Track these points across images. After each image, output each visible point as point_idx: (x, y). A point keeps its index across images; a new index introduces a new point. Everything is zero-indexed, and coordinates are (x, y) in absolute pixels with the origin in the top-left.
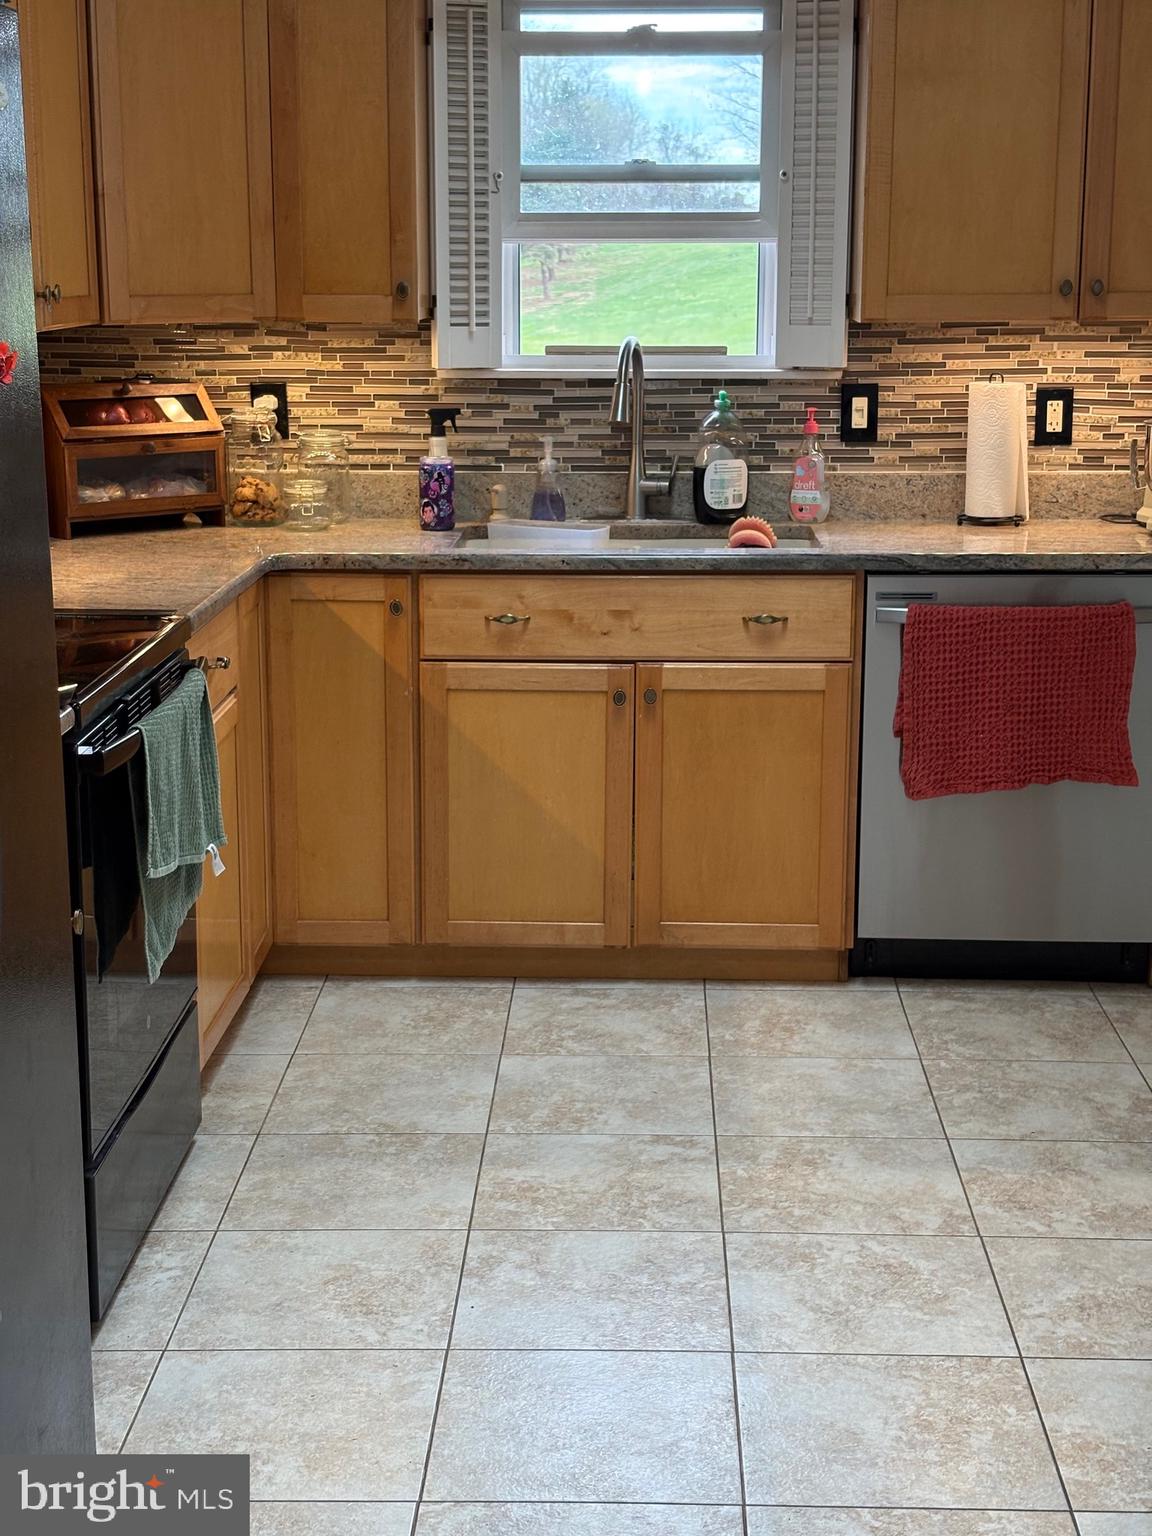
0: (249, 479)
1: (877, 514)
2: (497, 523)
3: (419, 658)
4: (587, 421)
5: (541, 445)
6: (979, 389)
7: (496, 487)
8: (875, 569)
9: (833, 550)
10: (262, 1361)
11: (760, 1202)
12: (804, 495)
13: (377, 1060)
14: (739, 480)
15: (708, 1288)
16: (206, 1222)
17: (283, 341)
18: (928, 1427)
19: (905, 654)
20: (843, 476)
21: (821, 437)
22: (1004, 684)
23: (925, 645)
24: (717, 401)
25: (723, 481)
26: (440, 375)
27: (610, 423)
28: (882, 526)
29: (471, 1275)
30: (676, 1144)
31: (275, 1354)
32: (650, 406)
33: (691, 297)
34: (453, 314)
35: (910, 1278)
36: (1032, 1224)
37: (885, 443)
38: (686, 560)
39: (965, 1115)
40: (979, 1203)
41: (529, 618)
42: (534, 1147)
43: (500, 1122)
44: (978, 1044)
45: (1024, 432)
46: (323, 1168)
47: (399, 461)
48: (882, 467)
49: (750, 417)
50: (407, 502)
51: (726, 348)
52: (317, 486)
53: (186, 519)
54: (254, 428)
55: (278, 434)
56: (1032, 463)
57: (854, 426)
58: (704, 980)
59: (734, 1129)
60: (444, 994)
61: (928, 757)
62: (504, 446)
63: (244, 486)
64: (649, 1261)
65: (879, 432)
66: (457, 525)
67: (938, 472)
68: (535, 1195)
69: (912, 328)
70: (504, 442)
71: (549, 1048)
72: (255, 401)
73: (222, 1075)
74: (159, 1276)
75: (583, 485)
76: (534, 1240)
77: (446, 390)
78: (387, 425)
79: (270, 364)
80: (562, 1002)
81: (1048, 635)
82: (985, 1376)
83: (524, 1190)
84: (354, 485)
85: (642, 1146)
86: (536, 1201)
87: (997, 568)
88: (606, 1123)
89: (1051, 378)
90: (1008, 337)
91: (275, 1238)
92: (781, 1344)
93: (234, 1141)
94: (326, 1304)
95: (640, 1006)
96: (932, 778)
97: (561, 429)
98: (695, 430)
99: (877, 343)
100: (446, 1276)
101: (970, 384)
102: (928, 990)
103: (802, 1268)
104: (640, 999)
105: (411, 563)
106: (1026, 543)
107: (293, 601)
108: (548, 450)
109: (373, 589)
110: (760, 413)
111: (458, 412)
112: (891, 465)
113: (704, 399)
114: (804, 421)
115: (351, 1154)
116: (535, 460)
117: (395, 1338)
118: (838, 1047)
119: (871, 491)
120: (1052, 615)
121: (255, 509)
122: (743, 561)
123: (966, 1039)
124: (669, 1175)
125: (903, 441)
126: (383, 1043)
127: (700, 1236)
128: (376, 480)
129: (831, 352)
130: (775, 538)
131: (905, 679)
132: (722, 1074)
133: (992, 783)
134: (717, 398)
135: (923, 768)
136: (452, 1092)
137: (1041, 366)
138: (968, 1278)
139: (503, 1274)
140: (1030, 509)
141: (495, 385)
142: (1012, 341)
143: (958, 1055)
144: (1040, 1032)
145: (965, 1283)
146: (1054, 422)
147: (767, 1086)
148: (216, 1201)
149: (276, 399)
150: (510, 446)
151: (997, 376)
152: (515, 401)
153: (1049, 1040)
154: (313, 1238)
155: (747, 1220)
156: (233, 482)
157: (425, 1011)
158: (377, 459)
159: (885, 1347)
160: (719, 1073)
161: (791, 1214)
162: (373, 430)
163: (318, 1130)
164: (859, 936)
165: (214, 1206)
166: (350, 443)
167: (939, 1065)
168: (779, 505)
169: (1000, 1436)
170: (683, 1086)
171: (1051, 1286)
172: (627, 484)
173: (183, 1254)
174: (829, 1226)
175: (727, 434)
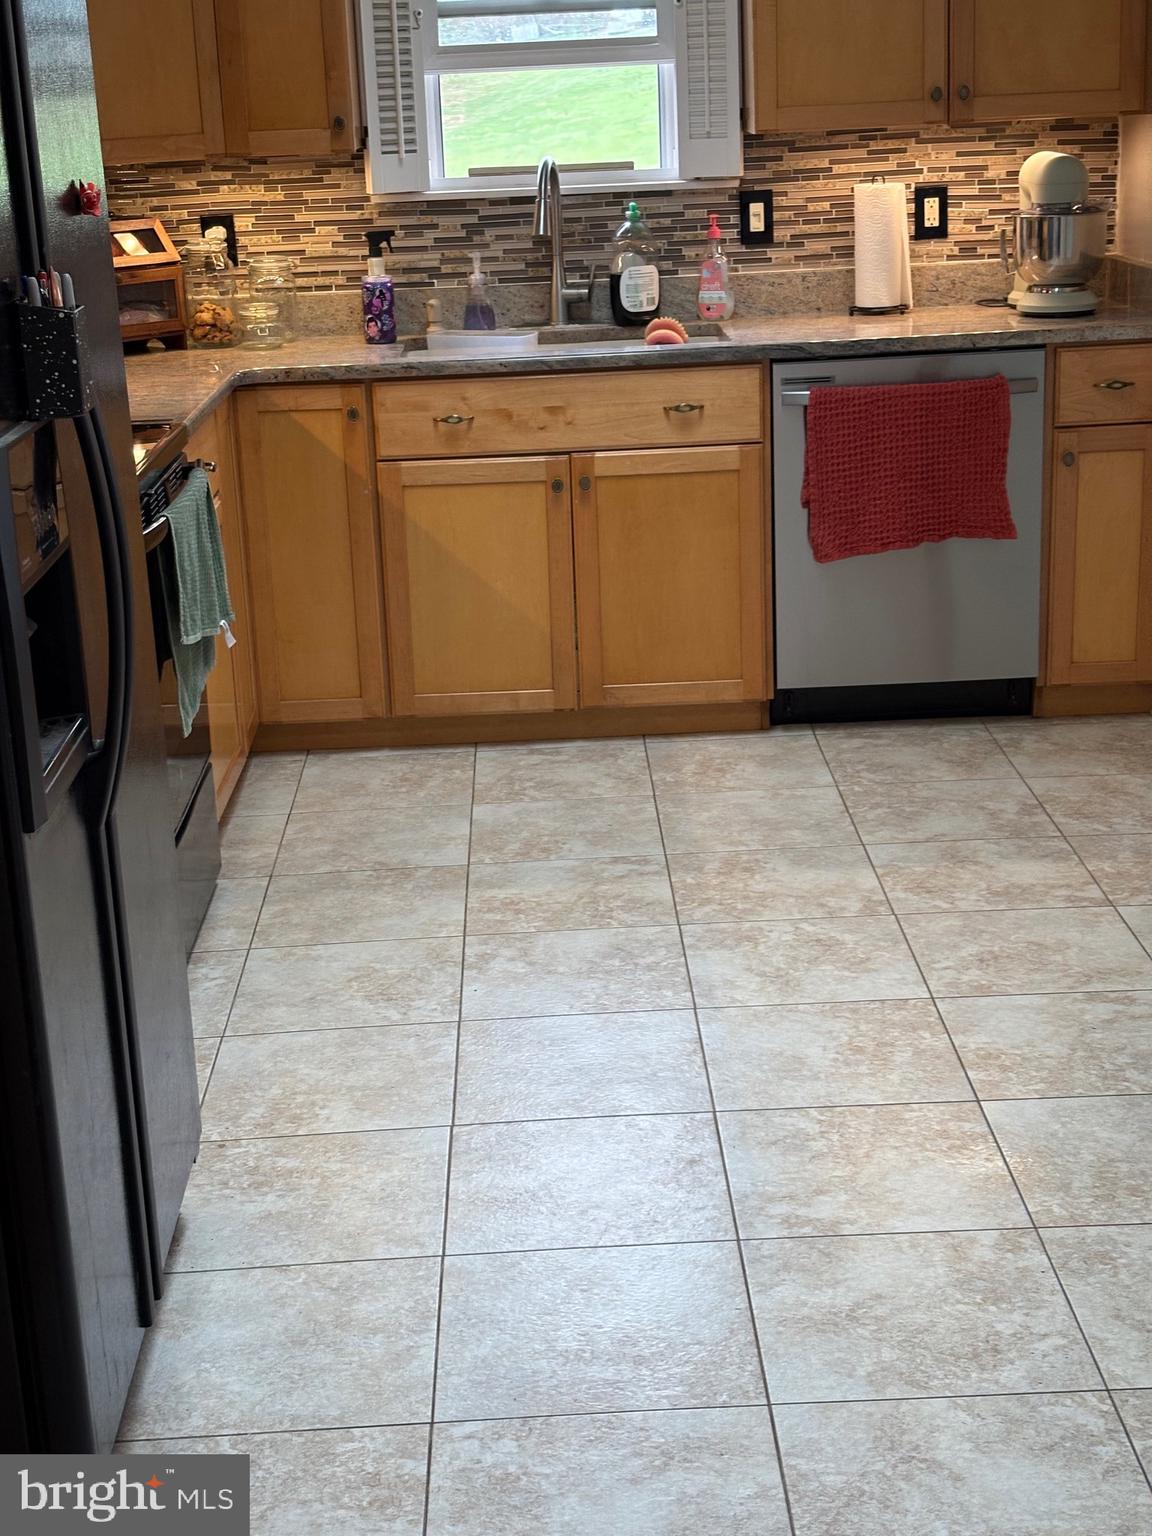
0: (206, 304)
1: (774, 311)
2: (434, 333)
3: (375, 459)
4: (510, 237)
5: (469, 261)
6: (863, 191)
7: (432, 302)
8: (779, 357)
9: (741, 342)
10: (306, 1038)
11: (708, 901)
12: (711, 295)
13: (365, 814)
14: (651, 285)
15: (670, 966)
16: (240, 943)
17: (228, 176)
18: (860, 1050)
19: (809, 433)
20: (745, 276)
21: (723, 241)
22: (897, 455)
23: (826, 424)
24: (628, 213)
25: (636, 286)
26: (374, 200)
27: (533, 237)
28: (781, 320)
29: (471, 967)
30: (632, 862)
31: (316, 1033)
32: (568, 220)
33: (563, 116)
34: (384, 143)
35: (837, 948)
36: (938, 903)
37: (781, 244)
38: (611, 357)
39: (877, 826)
40: (893, 890)
41: (472, 418)
42: (509, 872)
43: (479, 855)
44: (885, 771)
45: (904, 228)
46: (332, 898)
47: (340, 282)
48: (779, 267)
49: (658, 226)
50: (350, 319)
51: (632, 163)
52: (269, 308)
53: (149, 345)
54: (207, 257)
55: (230, 262)
56: (914, 256)
57: (752, 230)
58: (644, 736)
59: (681, 849)
60: (414, 759)
61: (832, 524)
62: (436, 264)
63: (202, 312)
64: (618, 949)
65: (775, 234)
66: (399, 338)
67: (830, 269)
68: (517, 907)
69: (800, 137)
70: (435, 260)
71: (514, 796)
72: (207, 232)
73: (231, 833)
74: (207, 984)
75: (511, 296)
76: (520, 940)
77: (380, 214)
78: (327, 249)
79: (217, 198)
80: (520, 760)
81: (934, 409)
82: (904, 1013)
83: (507, 904)
84: (301, 306)
85: (603, 866)
86: (518, 912)
87: (887, 351)
88: (570, 850)
89: (927, 178)
90: (886, 141)
91: (300, 951)
92: (734, 1000)
93: (252, 882)
94: (352, 996)
95: (589, 759)
96: (837, 542)
97: (486, 246)
98: (609, 240)
99: (771, 152)
100: (450, 970)
101: (855, 186)
102: (841, 731)
103: (747, 946)
104: (590, 754)
105: (365, 373)
106: (911, 328)
107: (260, 412)
108: (477, 265)
109: (332, 398)
110: (667, 222)
111: (392, 233)
112: (787, 264)
113: (615, 211)
114: (707, 227)
115: (354, 886)
116: (464, 275)
117: (414, 1016)
118: (765, 780)
119: (771, 288)
120: (937, 390)
121: (215, 332)
122: (662, 355)
123: (873, 768)
124: (629, 886)
125: (797, 241)
126: (368, 800)
127: (659, 929)
128: (320, 301)
129: (728, 162)
130: (687, 336)
131: (810, 454)
132: (667, 808)
133: (890, 543)
134: (628, 209)
135: (829, 534)
136: (433, 835)
137: (917, 167)
138: (886, 945)
139: (497, 966)
140: (913, 298)
141: (425, 208)
142: (891, 144)
143: (870, 781)
144: (939, 758)
145: (884, 949)
146: (932, 218)
147: (706, 814)
148: (244, 928)
149: (224, 230)
150: (441, 264)
151: (878, 178)
152: (442, 220)
153: (947, 764)
154: (332, 949)
155: (698, 914)
156: (192, 310)
157: (400, 774)
158: (321, 281)
159: (820, 998)
160: (664, 807)
161: (735, 908)
162: (314, 255)
163: (323, 869)
164: (779, 687)
165: (244, 931)
166: (296, 266)
167: (852, 789)
168: (688, 306)
169: (918, 1053)
170: (633, 818)
171: (955, 946)
172: (550, 293)
173: (223, 968)
174: (767, 915)
175: (638, 243)
